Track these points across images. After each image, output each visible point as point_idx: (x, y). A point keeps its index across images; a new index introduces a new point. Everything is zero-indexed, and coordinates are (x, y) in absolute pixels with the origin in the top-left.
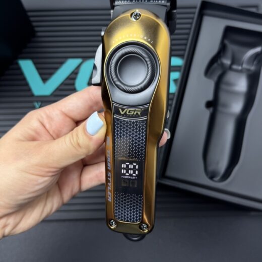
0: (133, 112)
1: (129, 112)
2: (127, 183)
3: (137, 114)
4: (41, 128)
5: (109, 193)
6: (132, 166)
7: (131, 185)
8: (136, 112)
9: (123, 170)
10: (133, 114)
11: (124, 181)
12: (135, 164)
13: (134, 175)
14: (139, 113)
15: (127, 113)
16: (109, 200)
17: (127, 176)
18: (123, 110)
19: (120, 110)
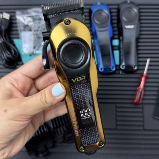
0: (80, 79)
1: (78, 79)
2: (85, 121)
3: (83, 79)
4: (13, 87)
5: (76, 131)
6: (86, 110)
7: (88, 122)
8: (82, 79)
9: (81, 115)
10: (81, 80)
11: (84, 121)
12: (88, 109)
13: (89, 115)
14: (84, 78)
15: (77, 80)
16: (77, 135)
17: (85, 117)
18: (74, 79)
19: (72, 80)
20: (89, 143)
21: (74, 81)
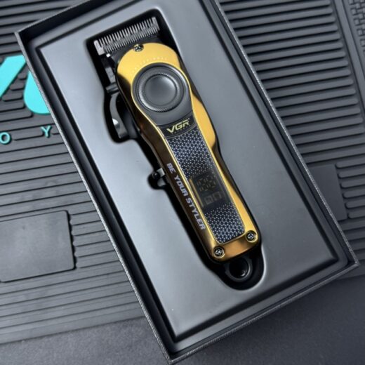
0: (181, 126)
1: (178, 127)
2: (210, 199)
3: (186, 125)
10: (183, 127)
11: (207, 199)
14: (187, 123)
15: (177, 129)
16: (202, 228)
18: (171, 129)
19: (168, 130)
20: (229, 237)
21: (172, 131)
